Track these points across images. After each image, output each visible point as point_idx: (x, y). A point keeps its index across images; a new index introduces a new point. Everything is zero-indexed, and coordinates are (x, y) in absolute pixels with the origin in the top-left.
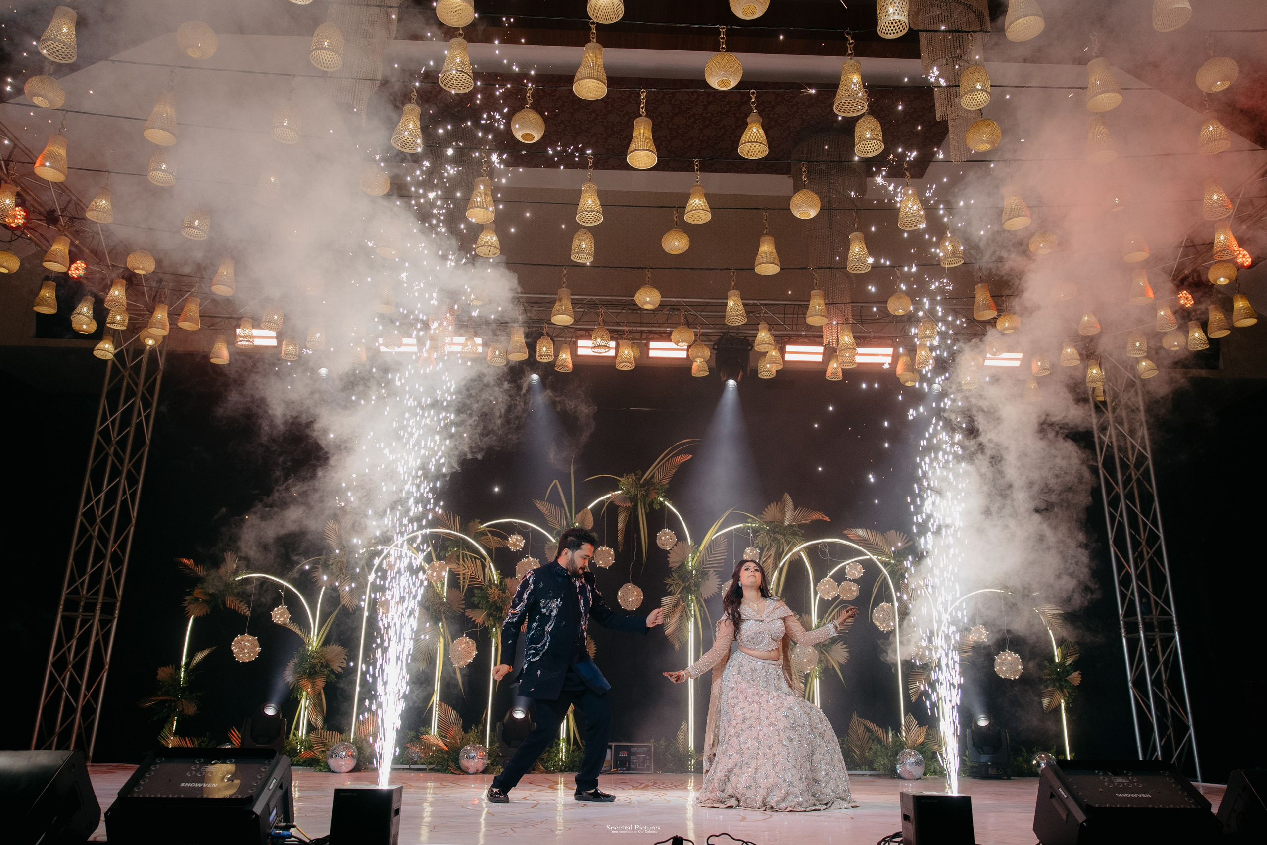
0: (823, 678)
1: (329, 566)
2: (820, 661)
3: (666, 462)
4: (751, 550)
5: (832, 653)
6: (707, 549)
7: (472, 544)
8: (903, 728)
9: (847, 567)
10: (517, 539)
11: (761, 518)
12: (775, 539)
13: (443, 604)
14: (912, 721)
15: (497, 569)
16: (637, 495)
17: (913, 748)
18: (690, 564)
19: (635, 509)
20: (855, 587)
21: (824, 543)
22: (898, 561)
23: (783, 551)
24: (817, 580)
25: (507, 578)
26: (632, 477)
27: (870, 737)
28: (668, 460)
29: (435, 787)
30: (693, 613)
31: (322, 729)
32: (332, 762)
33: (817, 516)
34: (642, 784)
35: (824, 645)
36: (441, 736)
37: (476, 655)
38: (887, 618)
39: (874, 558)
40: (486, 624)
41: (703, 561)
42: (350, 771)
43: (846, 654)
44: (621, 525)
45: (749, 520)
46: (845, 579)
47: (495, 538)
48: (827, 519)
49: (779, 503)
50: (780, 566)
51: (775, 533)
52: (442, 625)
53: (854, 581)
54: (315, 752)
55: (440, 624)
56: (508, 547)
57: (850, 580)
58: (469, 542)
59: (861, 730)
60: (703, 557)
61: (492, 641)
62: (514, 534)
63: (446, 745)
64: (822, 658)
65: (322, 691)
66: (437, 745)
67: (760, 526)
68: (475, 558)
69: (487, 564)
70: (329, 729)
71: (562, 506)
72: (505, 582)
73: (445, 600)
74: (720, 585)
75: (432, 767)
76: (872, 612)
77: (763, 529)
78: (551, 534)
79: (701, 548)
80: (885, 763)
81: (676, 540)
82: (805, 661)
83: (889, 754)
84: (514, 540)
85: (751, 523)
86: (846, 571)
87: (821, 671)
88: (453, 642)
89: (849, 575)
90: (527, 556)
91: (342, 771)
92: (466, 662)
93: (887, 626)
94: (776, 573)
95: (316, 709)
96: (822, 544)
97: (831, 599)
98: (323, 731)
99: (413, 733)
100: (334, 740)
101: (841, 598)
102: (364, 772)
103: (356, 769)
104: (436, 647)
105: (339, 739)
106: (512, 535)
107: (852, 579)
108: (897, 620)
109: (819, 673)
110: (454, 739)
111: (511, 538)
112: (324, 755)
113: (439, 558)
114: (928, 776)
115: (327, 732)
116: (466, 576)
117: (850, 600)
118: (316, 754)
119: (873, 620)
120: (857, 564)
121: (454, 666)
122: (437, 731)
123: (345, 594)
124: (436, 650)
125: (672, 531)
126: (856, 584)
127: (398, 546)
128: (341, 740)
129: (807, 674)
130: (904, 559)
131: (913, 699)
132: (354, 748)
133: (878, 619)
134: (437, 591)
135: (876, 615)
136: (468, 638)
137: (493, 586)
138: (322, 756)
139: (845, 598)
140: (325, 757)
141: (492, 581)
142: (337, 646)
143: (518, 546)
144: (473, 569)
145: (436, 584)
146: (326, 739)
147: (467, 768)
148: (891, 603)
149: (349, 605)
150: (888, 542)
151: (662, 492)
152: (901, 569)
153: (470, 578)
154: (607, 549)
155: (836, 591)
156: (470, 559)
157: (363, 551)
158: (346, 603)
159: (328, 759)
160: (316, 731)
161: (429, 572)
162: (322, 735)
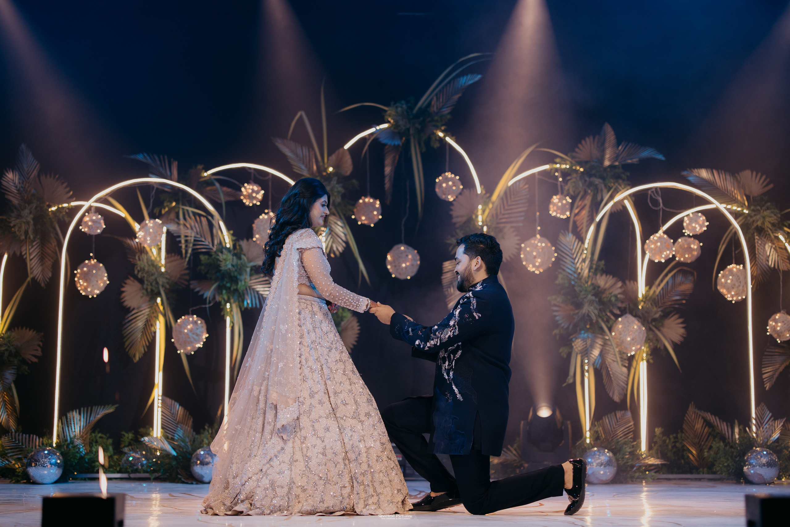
0: (651, 361)
1: (11, 227)
2: (648, 340)
3: (446, 85)
4: (560, 200)
5: (665, 330)
6: (502, 199)
7: (195, 199)
8: (754, 421)
9: (686, 219)
10: (253, 190)
11: (573, 158)
12: (591, 184)
13: (160, 274)
14: (765, 413)
15: (228, 229)
16: (408, 129)
17: (765, 446)
18: (480, 218)
19: (406, 148)
20: (695, 246)
21: (656, 188)
22: (753, 210)
23: (602, 200)
24: (645, 237)
25: (242, 239)
26: (403, 106)
27: (710, 434)
28: (449, 82)
29: (162, 499)
31: (16, 432)
32: (33, 471)
33: (647, 153)
34: (421, 492)
35: (654, 320)
36: (167, 438)
37: (206, 338)
38: (737, 284)
39: (722, 207)
40: (218, 298)
41: (497, 214)
42: (56, 482)
43: (682, 331)
44: (388, 170)
45: (558, 160)
46: (683, 235)
47: (225, 189)
48: (661, 157)
49: (597, 137)
50: (598, 219)
51: (591, 176)
52: (162, 300)
53: (695, 237)
54: (10, 460)
55: (159, 300)
56: (242, 200)
57: (689, 236)
59: (699, 425)
60: (496, 209)
61: (225, 322)
62: (248, 183)
63: (174, 449)
64: (651, 336)
65: (13, 386)
66: (162, 450)
67: (571, 167)
68: (200, 215)
69: (214, 221)
70: (24, 432)
71: (310, 146)
72: (240, 246)
73: (163, 270)
74: (520, 244)
75: (156, 475)
76: (717, 276)
77: (576, 171)
79: (495, 197)
80: (728, 465)
81: (461, 187)
82: (629, 339)
83: (735, 454)
84: (250, 191)
85: (560, 164)
86: (685, 224)
87: (649, 353)
88: (176, 321)
89: (688, 230)
90: (266, 211)
91: (45, 482)
92: (195, 347)
93: (737, 294)
94: (592, 228)
95: (6, 408)
96: (654, 190)
97: (663, 261)
98: (17, 434)
99: (131, 435)
100: (32, 445)
101: (677, 259)
102: (73, 483)
103: (62, 480)
104: (155, 328)
105: (37, 444)
106: (246, 185)
107: (691, 235)
108: (750, 286)
109: (647, 355)
110: (183, 441)
111: (245, 188)
112: (21, 463)
113: (153, 216)
114: (783, 480)
115: (22, 435)
116: (189, 238)
117: (689, 261)
118: (11, 463)
119: (719, 288)
120: (700, 214)
121: (179, 352)
122: (161, 432)
123: (34, 264)
124: (155, 333)
125: (456, 175)
126: (697, 242)
127: (98, 201)
128: (41, 445)
129: (631, 356)
130: (761, 208)
131: (767, 386)
132: (58, 454)
133: (725, 286)
134: (153, 258)
135: (723, 280)
136: (195, 316)
137: (224, 250)
138: (18, 465)
139: (682, 259)
140: (22, 466)
141: (224, 244)
142: (28, 330)
143: (255, 198)
144: (198, 230)
145: (151, 249)
146: (22, 444)
147: (202, 477)
148: (742, 266)
149: (40, 277)
150: (741, 186)
151: (442, 125)
152: (757, 221)
153: (195, 240)
154: (371, 200)
155: (671, 250)
156: (193, 217)
157: (54, 209)
158: (36, 275)
159: (27, 468)
160: (8, 435)
161: (140, 234)
162: (17, 439)
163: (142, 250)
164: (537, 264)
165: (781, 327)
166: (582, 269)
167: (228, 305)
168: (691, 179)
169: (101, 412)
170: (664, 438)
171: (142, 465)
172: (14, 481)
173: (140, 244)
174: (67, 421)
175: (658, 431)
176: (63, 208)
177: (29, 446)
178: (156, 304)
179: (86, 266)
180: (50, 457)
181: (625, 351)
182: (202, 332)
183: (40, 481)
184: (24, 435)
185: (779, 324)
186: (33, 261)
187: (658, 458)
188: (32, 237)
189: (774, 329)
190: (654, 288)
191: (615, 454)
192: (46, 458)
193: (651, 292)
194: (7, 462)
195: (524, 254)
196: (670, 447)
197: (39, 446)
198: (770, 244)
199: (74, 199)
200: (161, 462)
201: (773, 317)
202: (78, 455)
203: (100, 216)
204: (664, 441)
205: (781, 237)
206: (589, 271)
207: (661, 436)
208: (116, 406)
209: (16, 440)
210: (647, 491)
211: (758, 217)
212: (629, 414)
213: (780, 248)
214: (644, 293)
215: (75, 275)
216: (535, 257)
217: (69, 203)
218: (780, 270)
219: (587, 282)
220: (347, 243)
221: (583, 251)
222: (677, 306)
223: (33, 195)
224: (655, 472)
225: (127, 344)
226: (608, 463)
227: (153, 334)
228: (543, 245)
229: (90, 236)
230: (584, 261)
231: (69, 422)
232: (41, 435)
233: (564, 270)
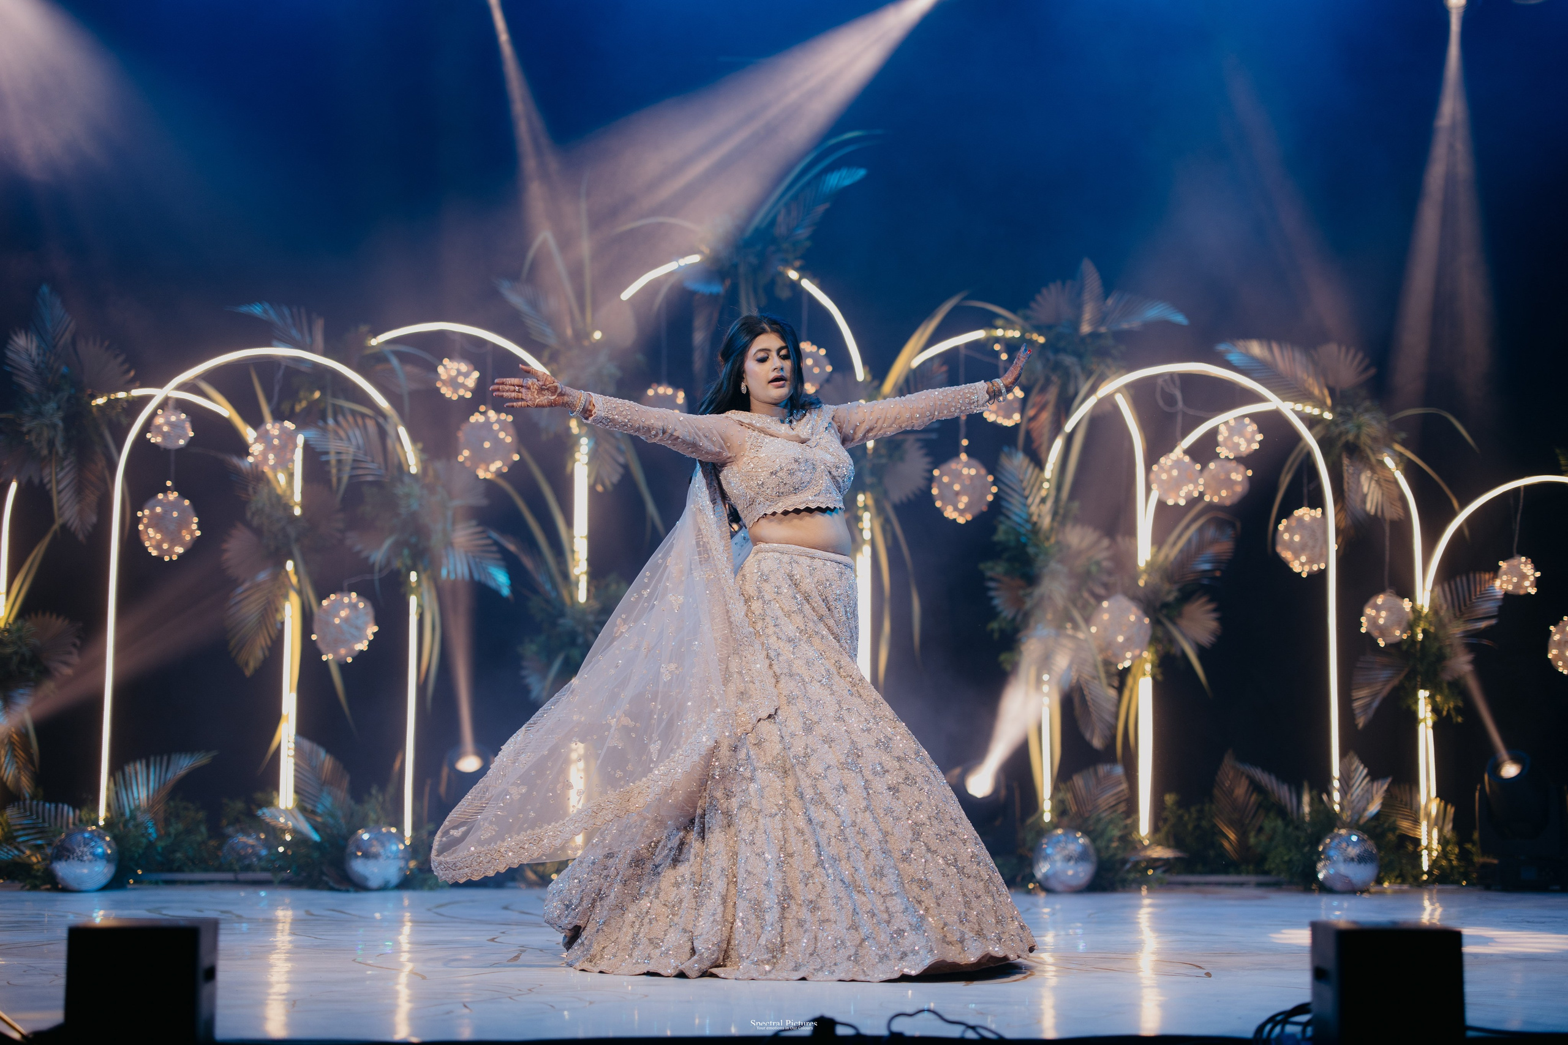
0: (1159, 678)
1: (24, 434)
2: (1154, 640)
3: (803, 189)
5: (1184, 623)
8: (1336, 784)
9: (1223, 429)
10: (459, 372)
11: (1026, 318)
12: (1057, 367)
13: (292, 519)
14: (1356, 769)
15: (414, 439)
16: (736, 266)
17: (1355, 826)
19: (732, 298)
20: (1239, 476)
21: (1172, 375)
22: (1341, 414)
23: (1076, 394)
24: (1152, 459)
25: (440, 458)
27: (1260, 805)
28: (809, 183)
30: (867, 535)
31: (32, 799)
32: (63, 869)
33: (1158, 312)
35: (1166, 605)
36: (303, 810)
37: (375, 634)
38: (1310, 543)
39: (1286, 408)
40: (397, 564)
42: (105, 888)
43: (1214, 625)
44: (699, 337)
45: (999, 322)
46: (1217, 456)
47: (409, 368)
48: (1180, 319)
49: (1069, 282)
50: (1069, 428)
51: (1057, 351)
52: (296, 566)
53: (1239, 460)
54: (22, 848)
56: (438, 390)
57: (1227, 458)
58: (346, 380)
59: (1241, 790)
61: (407, 604)
62: (451, 358)
63: (316, 829)
64: (1160, 634)
65: (27, 716)
66: (295, 831)
67: (1022, 336)
68: (364, 416)
69: (389, 429)
70: (48, 798)
72: (434, 470)
73: (297, 511)
74: (931, 471)
75: (284, 875)
76: (1276, 529)
77: (1031, 342)
78: (538, 356)
79: (888, 387)
80: (1290, 861)
81: (829, 369)
82: (1120, 639)
83: (1302, 840)
84: (454, 373)
85: (1004, 328)
86: (1220, 438)
87: (1157, 662)
88: (320, 603)
89: (1227, 448)
90: (482, 408)
91: (83, 887)
92: (353, 649)
93: (1311, 561)
94: (1058, 444)
95: (16, 756)
96: (1167, 378)
97: (1182, 502)
98: (35, 802)
99: (240, 805)
100: (62, 823)
101: (1207, 498)
102: (134, 889)
103: (115, 884)
104: (282, 616)
105: (71, 820)
106: (446, 361)
107: (1232, 457)
108: (1333, 547)
109: (1153, 666)
110: (332, 815)
111: (445, 366)
112: (41, 854)
113: (279, 416)
114: (1386, 885)
115: (44, 805)
116: (344, 457)
117: (1228, 503)
118: (24, 853)
119: (1279, 549)
120: (1247, 420)
121: (324, 658)
122: (294, 799)
123: (64, 500)
124: (283, 623)
125: (819, 347)
126: (1241, 468)
127: (181, 387)
128: (77, 822)
129: (1124, 668)
130: (1355, 409)
131: (1361, 722)
132: (108, 839)
133: (1290, 545)
134: (279, 491)
135: (1286, 536)
136: (354, 595)
137: (406, 479)
138: (37, 858)
139: (1216, 500)
140: (44, 860)
141: (405, 468)
142: (54, 616)
143: (463, 386)
144: (360, 441)
145: (276, 476)
146: (44, 821)
147: (366, 879)
148: (1319, 510)
149: (75, 524)
150: (1321, 371)
151: (796, 258)
152: (1347, 432)
153: (355, 461)
154: (670, 391)
155: (1196, 484)
156: (350, 419)
157: (101, 401)
158: (69, 520)
159: (51, 863)
160: (19, 805)
161: (256, 449)
162: (34, 812)
163: (259, 477)
164: (961, 506)
165: (1386, 619)
166: (1039, 516)
167: (413, 576)
168: (1234, 358)
169: (183, 764)
170: (1180, 812)
171: (260, 858)
172: (28, 887)
173: (257, 466)
174: (124, 779)
175: (1169, 799)
176: (117, 400)
177: (56, 824)
178: (283, 574)
179: (160, 503)
180: (93, 844)
181: (1113, 660)
182: (366, 624)
183: (75, 886)
184: (47, 805)
185: (1383, 614)
186: (63, 494)
187: (1169, 846)
188: (61, 451)
189: (1373, 621)
190: (1165, 550)
191: (1093, 840)
192: (86, 844)
193: (1161, 557)
194: (16, 852)
195: (939, 488)
196: (1190, 827)
197: (74, 824)
198: (1369, 473)
199: (138, 385)
200: (293, 852)
201: (1371, 602)
202: (144, 840)
203: (183, 416)
204: (1180, 817)
205: (1389, 462)
206: (1053, 519)
207: (1174, 808)
208: (214, 753)
209: (32, 814)
210: (1150, 906)
211: (1349, 426)
212: (1119, 770)
213: (1386, 480)
214: (1149, 558)
215: (138, 520)
216: (957, 494)
217: (128, 390)
218: (1385, 520)
219: (1048, 539)
220: (626, 467)
221: (1042, 483)
222: (1205, 582)
223: (64, 376)
224: (1165, 872)
225: (233, 643)
226: (1082, 857)
227: (279, 626)
228: (973, 472)
229: (167, 451)
230: (1043, 500)
231: (128, 782)
232: (77, 805)
233: (1008, 518)
